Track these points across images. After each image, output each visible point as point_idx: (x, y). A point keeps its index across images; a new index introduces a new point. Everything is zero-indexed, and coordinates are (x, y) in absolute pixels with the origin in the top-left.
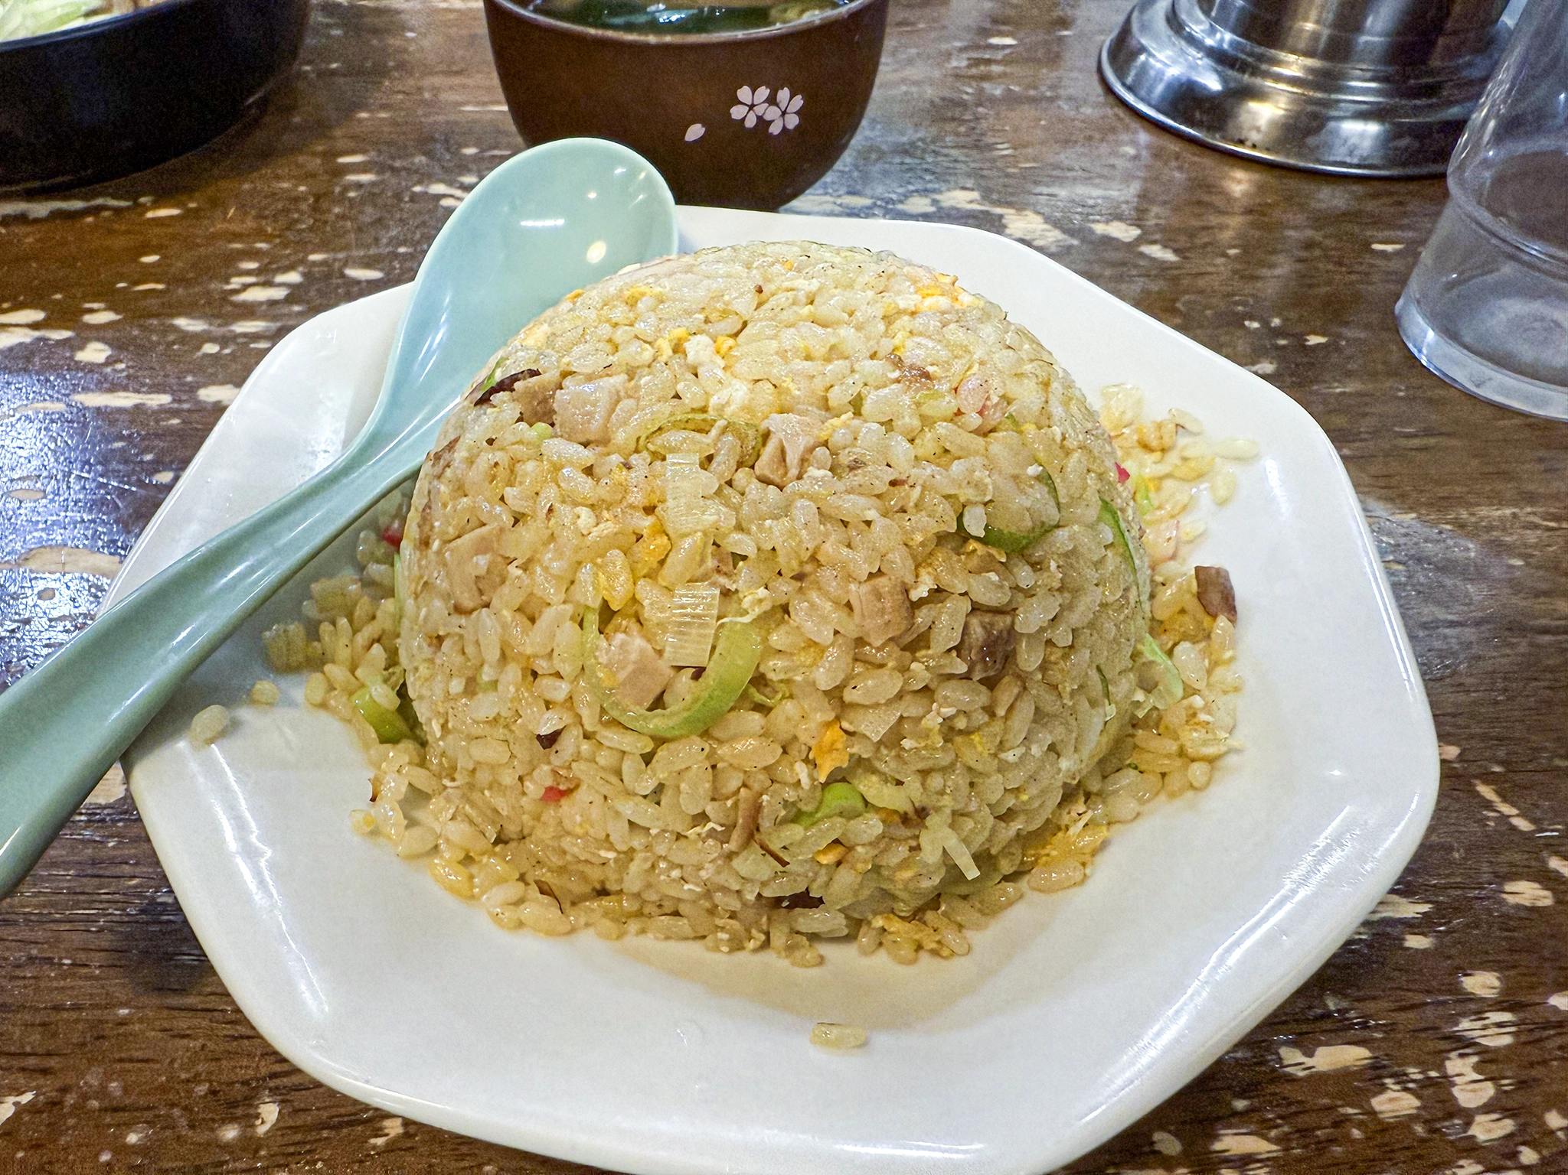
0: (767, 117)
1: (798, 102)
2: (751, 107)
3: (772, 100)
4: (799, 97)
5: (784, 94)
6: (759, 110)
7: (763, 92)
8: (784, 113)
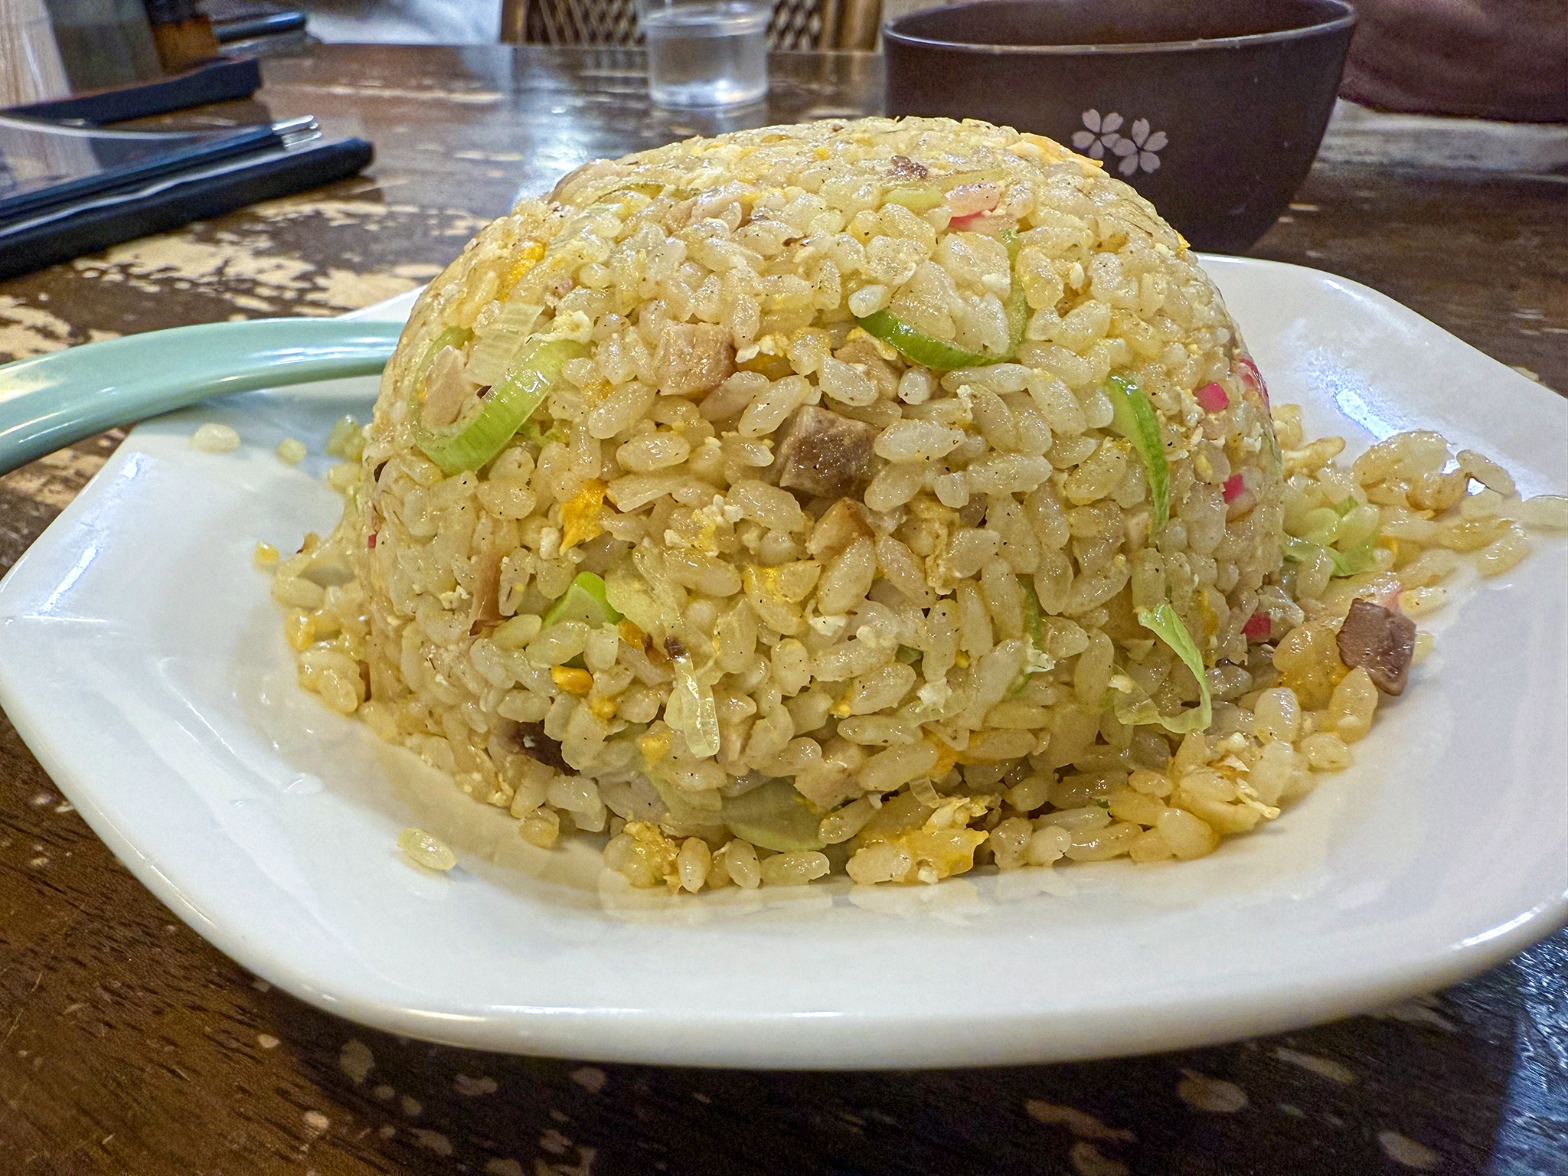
0: (1118, 151)
1: (1160, 140)
2: (1099, 136)
3: (1125, 132)
4: (1162, 134)
5: (1141, 127)
6: (1108, 141)
7: (1115, 120)
8: (1140, 150)
